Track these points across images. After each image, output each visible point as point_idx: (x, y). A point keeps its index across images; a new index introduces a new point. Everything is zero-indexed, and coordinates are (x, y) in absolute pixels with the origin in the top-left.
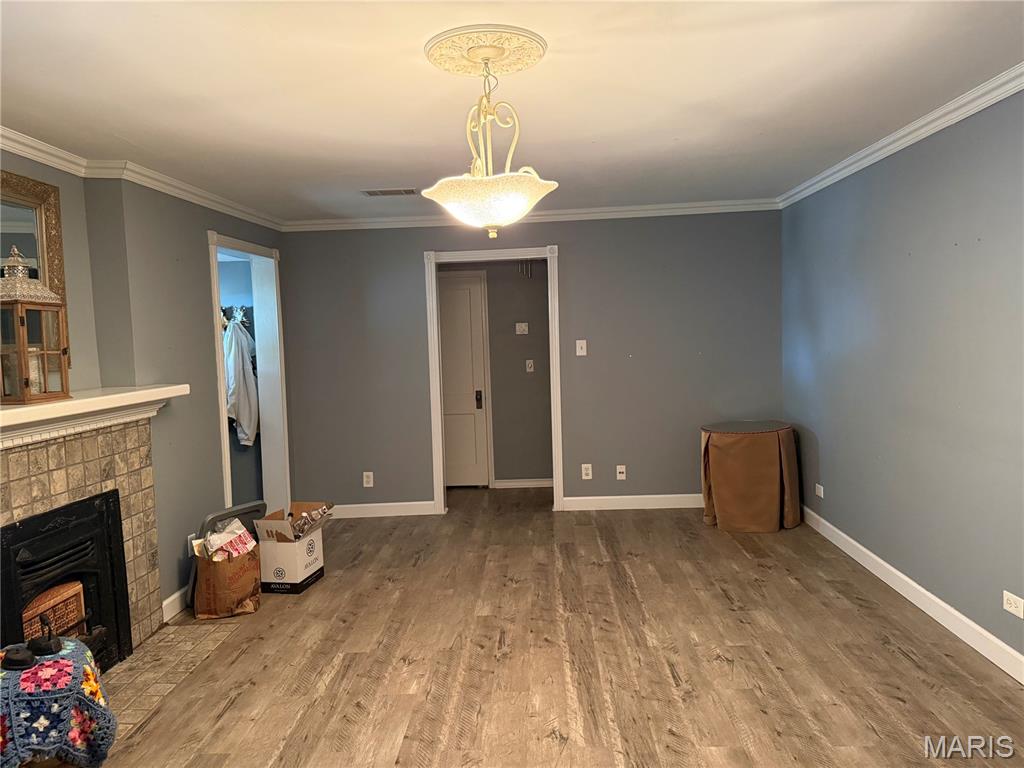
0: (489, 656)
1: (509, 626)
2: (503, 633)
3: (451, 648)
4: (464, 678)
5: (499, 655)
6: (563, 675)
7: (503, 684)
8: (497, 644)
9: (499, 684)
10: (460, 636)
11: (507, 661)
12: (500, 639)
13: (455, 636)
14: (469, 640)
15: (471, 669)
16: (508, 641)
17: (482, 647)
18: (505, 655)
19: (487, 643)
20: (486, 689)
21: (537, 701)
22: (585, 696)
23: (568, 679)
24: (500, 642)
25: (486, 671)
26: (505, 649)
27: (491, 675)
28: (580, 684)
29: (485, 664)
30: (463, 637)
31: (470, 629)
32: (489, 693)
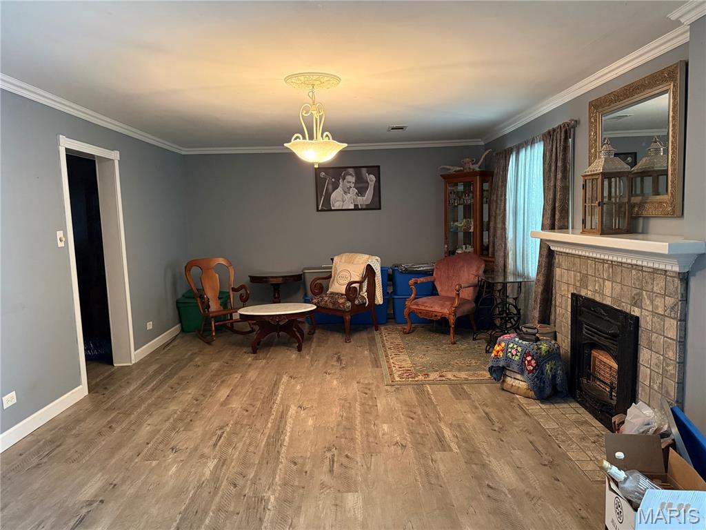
0: (340, 449)
1: (325, 478)
2: (331, 471)
3: (372, 455)
4: (355, 433)
5: (334, 450)
6: (291, 438)
7: (330, 430)
8: (336, 459)
9: (333, 430)
10: (368, 468)
11: (327, 445)
12: (333, 464)
13: (372, 468)
14: (360, 464)
15: (353, 440)
16: (327, 462)
17: (347, 456)
18: (329, 450)
19: (344, 460)
20: (340, 427)
21: (310, 422)
22: (282, 425)
23: (288, 434)
24: (333, 461)
25: (342, 438)
26: (329, 455)
27: (338, 435)
28: (282, 432)
29: (343, 443)
30: (365, 466)
31: (361, 475)
32: (338, 425)
